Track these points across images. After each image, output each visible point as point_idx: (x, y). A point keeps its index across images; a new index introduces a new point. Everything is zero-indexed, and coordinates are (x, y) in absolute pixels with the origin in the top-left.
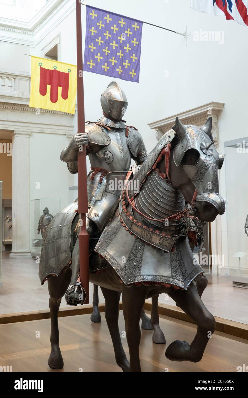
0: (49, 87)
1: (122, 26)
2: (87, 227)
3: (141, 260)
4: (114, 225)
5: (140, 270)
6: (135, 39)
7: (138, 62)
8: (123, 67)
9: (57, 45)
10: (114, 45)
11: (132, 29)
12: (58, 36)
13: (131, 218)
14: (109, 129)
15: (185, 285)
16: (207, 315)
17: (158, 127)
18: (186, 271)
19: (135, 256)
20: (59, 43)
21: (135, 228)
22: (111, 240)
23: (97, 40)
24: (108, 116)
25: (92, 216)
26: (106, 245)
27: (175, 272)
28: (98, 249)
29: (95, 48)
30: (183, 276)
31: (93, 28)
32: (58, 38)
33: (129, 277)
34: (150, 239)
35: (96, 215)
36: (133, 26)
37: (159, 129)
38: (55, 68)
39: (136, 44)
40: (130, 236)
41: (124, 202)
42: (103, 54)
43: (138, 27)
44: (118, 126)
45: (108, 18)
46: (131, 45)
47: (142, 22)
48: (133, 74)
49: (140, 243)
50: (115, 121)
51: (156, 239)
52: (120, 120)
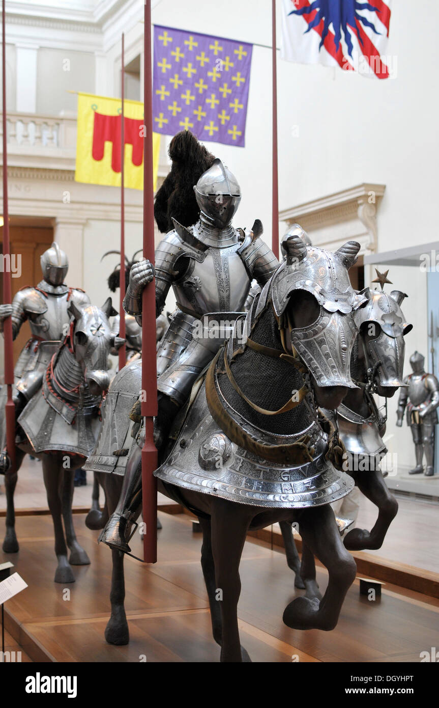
0: (108, 146)
1: (216, 53)
3: (51, 430)
5: (50, 439)
6: (239, 74)
7: (243, 112)
10: (201, 86)
11: (234, 58)
14: (47, 295)
17: (289, 220)
22: (31, 411)
23: (171, 81)
24: (48, 281)
25: (21, 387)
26: (26, 415)
27: (81, 442)
28: (20, 420)
29: (169, 93)
31: (164, 60)
32: (141, 42)
33: (39, 446)
34: (61, 410)
36: (236, 52)
37: (291, 223)
39: (241, 83)
40: (46, 405)
42: (181, 103)
43: (245, 54)
44: (59, 290)
45: (191, 43)
46: (232, 85)
47: (251, 45)
48: (234, 133)
49: (52, 412)
50: (55, 286)
51: (65, 410)
52: (61, 284)
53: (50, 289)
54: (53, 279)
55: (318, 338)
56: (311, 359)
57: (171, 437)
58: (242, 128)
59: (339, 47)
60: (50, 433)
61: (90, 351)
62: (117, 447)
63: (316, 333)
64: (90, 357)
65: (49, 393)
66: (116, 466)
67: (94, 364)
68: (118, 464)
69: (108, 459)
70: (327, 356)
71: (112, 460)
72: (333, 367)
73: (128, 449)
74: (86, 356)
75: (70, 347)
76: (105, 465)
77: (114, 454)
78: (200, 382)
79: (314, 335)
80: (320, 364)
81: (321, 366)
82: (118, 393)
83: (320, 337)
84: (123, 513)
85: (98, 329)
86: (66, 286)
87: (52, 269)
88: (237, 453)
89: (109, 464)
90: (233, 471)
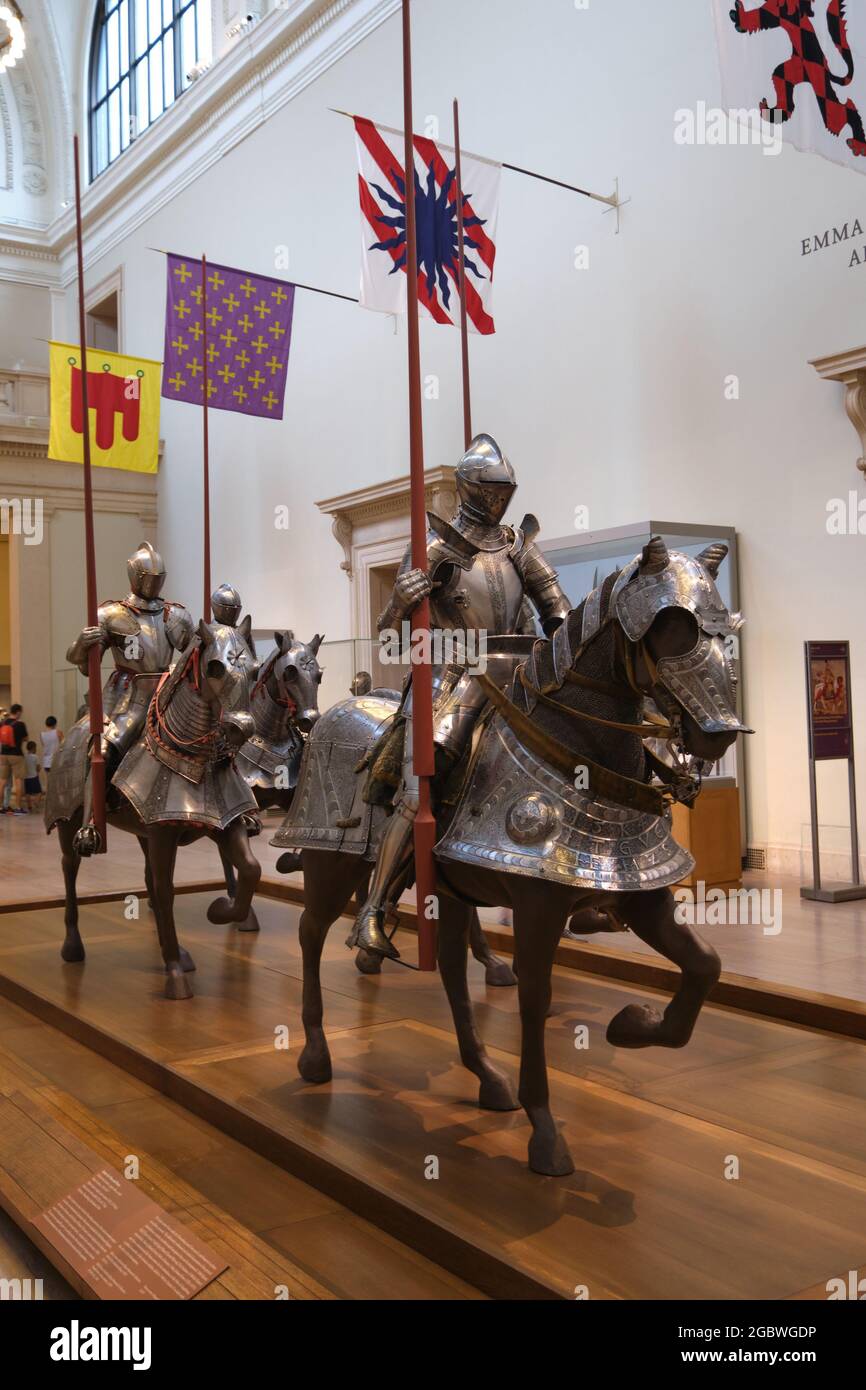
0: (92, 413)
1: (248, 295)
2: (103, 751)
3: (167, 793)
4: (135, 751)
5: (165, 806)
6: (277, 324)
7: (282, 374)
8: (248, 386)
9: (115, 293)
10: (229, 338)
11: (271, 302)
12: (120, 271)
13: (158, 739)
14: (138, 612)
15: (223, 824)
16: (250, 859)
17: (337, 511)
18: (225, 807)
19: (160, 788)
20: (121, 290)
21: (161, 753)
22: (132, 769)
23: (191, 330)
24: (139, 594)
25: (111, 736)
26: (125, 774)
27: (209, 808)
28: (116, 781)
29: (186, 347)
30: (221, 812)
31: (182, 302)
32: (119, 275)
33: (150, 815)
34: (178, 767)
35: (116, 735)
36: (274, 294)
37: (338, 515)
38: (107, 368)
39: (280, 335)
40: (154, 762)
41: (151, 718)
42: (203, 360)
43: (285, 297)
44: (153, 606)
45: (216, 280)
46: (268, 337)
47: (293, 286)
48: (270, 400)
49: (166, 771)
50: (148, 600)
51: (185, 767)
52: (156, 598)
53: (142, 603)
54: (146, 591)
55: (698, 670)
56: (690, 697)
57: (446, 801)
58: (280, 395)
59: (433, 292)
60: (165, 797)
61: (229, 686)
62: (340, 816)
63: (695, 663)
64: (227, 696)
65: (158, 746)
66: (342, 841)
67: (233, 704)
68: (346, 839)
69: (327, 832)
70: (712, 692)
71: (334, 833)
72: (721, 706)
73: (360, 819)
74: (222, 693)
75: (191, 681)
76: (324, 840)
77: (339, 825)
78: (481, 727)
79: (693, 666)
80: (702, 702)
81: (705, 706)
82: (332, 744)
83: (702, 667)
84: (381, 905)
85: (237, 658)
86: (163, 600)
87: (146, 578)
88: (564, 820)
89: (331, 838)
90: (561, 845)
